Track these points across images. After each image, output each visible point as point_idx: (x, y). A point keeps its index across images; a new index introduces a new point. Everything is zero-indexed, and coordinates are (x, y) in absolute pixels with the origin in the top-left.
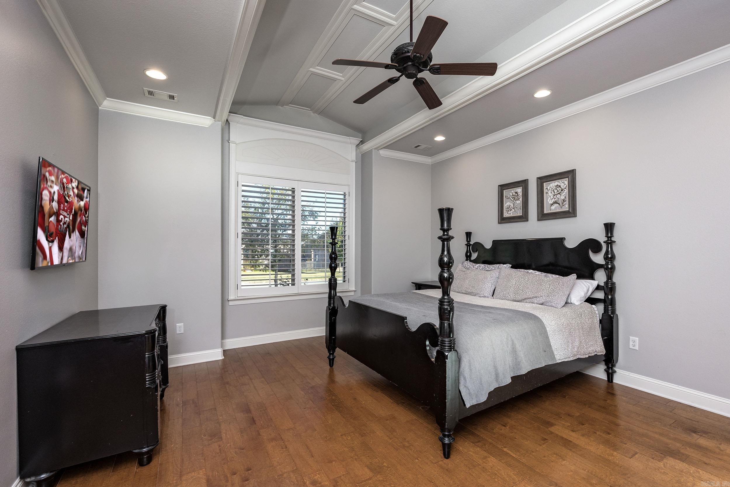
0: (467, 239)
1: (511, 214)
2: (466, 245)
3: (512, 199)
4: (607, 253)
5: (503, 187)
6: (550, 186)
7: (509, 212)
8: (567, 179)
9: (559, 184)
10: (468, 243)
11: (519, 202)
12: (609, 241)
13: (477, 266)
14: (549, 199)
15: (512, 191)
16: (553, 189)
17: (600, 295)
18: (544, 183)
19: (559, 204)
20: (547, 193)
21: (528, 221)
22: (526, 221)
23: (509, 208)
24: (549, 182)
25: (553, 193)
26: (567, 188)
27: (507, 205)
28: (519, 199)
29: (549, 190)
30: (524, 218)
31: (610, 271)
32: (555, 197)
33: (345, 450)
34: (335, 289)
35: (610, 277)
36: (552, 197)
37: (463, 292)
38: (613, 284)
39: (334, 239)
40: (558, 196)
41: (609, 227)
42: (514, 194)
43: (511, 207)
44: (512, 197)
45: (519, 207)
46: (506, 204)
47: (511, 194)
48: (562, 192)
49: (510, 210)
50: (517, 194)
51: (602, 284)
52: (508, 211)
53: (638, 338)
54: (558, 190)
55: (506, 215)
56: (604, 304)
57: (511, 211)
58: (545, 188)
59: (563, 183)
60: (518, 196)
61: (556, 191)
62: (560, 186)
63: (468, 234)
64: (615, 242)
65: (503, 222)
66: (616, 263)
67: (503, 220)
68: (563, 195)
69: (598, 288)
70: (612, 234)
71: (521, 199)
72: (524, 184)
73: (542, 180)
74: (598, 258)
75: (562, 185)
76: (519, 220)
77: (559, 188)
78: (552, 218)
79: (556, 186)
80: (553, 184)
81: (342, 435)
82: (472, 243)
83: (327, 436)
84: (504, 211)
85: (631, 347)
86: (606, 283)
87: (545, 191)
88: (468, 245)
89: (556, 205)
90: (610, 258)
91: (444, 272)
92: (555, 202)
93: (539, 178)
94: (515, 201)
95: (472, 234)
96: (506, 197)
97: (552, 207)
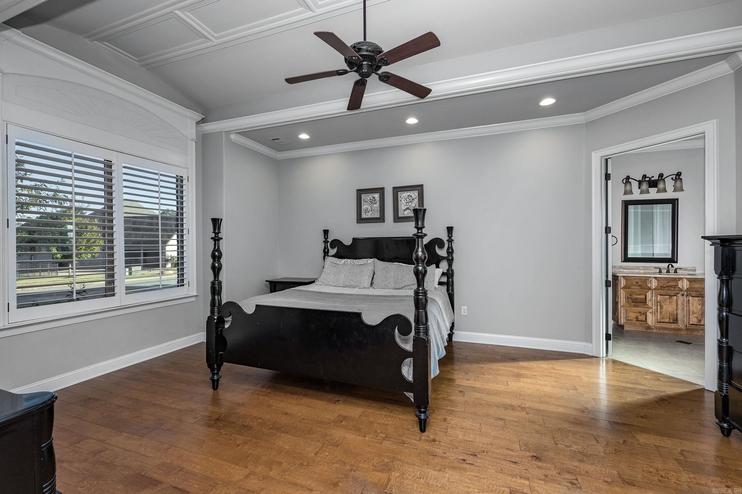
0: (325, 237)
1: (369, 215)
2: (323, 241)
3: (369, 203)
4: (448, 249)
5: (360, 192)
6: (403, 196)
7: (367, 214)
8: (417, 191)
9: (411, 194)
10: (325, 240)
11: (377, 206)
12: (450, 240)
13: (343, 261)
14: (402, 206)
15: (370, 196)
16: (406, 198)
17: (444, 279)
18: (399, 193)
19: (411, 210)
20: (401, 200)
21: (384, 222)
22: (383, 222)
23: (367, 211)
24: (402, 192)
25: (406, 201)
26: (417, 198)
27: (365, 208)
28: (376, 203)
29: (403, 198)
30: (381, 219)
31: (450, 262)
32: (407, 204)
33: (336, 466)
34: (219, 294)
35: (450, 265)
36: (405, 204)
37: (341, 285)
38: (452, 271)
39: (217, 234)
40: (410, 204)
41: (450, 230)
42: (371, 198)
43: (368, 209)
44: (370, 201)
45: (376, 210)
46: (364, 206)
47: (369, 199)
48: (413, 201)
49: (367, 212)
50: (375, 199)
51: (446, 271)
52: (366, 212)
53: (466, 307)
54: (410, 199)
55: (364, 216)
56: (447, 285)
57: (369, 213)
58: (399, 196)
59: (413, 194)
60: (375, 200)
61: (408, 200)
62: (411, 196)
63: (326, 232)
64: (453, 240)
65: (361, 222)
66: (454, 256)
67: (360, 220)
68: (414, 203)
69: (443, 274)
70: (452, 234)
71: (378, 203)
72: (381, 191)
73: (397, 190)
74: (442, 253)
75: (413, 195)
76: (376, 221)
77: (411, 198)
78: (406, 221)
79: (408, 196)
80: (406, 194)
81: (316, 454)
82: (330, 239)
83: (301, 463)
84: (363, 213)
85: (463, 314)
86: (448, 270)
87: (399, 199)
88: (326, 242)
89: (408, 211)
90: (450, 252)
91: (419, 266)
92: (408, 209)
93: (394, 188)
94: (372, 205)
95: (329, 232)
96: (363, 200)
97: (405, 212)
